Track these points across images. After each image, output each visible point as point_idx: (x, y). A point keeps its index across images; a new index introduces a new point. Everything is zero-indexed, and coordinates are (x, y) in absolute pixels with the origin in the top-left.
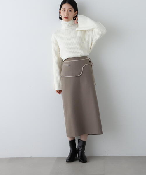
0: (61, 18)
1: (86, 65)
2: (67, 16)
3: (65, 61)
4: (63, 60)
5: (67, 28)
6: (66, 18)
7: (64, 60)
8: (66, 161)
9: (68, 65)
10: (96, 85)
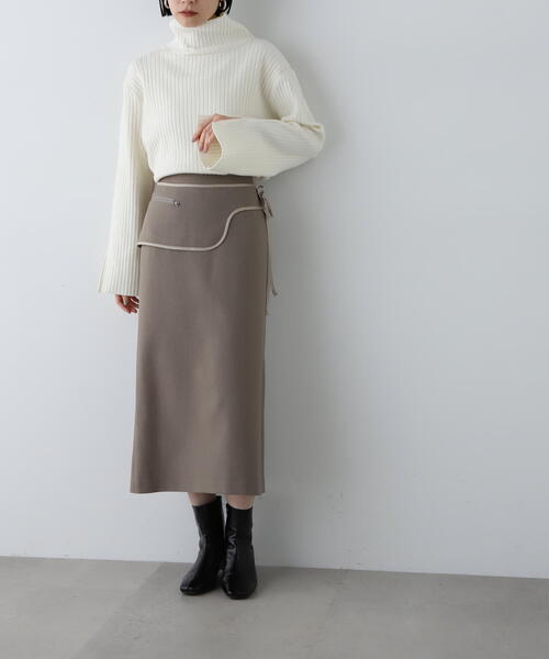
0: (166, 12)
1: (243, 209)
2: (189, 8)
3: (161, 184)
4: (156, 178)
5: (192, 50)
6: (190, 14)
7: (160, 180)
8: (182, 590)
9: (171, 201)
10: (275, 294)
